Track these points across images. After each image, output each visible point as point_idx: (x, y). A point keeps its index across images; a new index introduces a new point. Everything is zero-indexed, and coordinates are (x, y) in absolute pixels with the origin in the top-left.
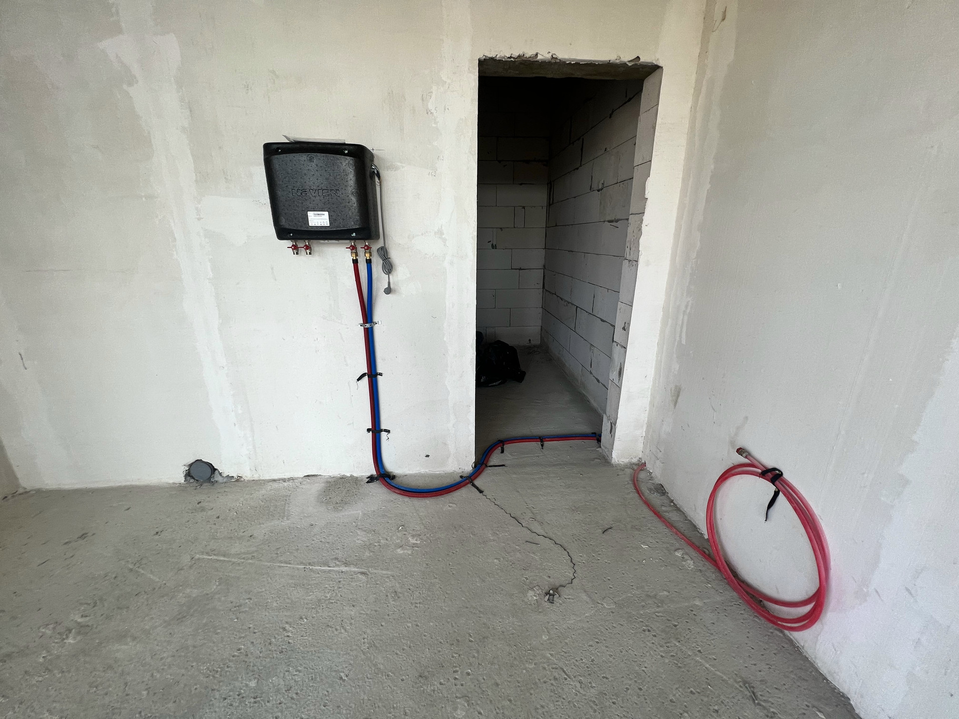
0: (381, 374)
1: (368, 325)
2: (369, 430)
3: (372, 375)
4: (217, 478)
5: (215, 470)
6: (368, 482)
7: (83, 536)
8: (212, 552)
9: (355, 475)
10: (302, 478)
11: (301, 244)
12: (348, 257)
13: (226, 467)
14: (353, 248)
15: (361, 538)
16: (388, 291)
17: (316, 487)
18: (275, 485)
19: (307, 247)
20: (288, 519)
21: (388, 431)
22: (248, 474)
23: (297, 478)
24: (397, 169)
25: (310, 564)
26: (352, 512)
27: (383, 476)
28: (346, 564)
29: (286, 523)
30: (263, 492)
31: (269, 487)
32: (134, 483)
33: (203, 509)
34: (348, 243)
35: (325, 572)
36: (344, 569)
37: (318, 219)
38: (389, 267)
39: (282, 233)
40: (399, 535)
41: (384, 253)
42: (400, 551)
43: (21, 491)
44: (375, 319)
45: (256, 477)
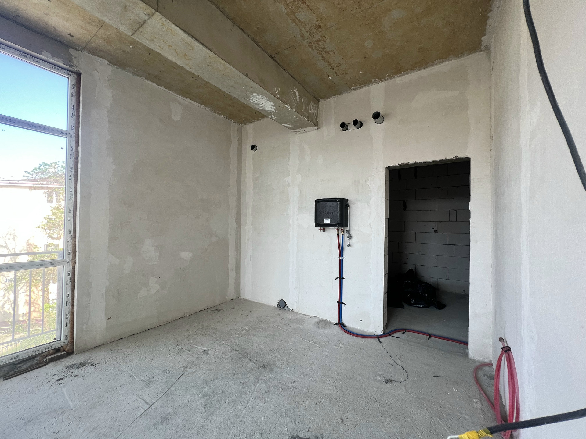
0: (344, 278)
1: (341, 258)
2: (338, 302)
3: (341, 278)
4: (286, 308)
5: (286, 305)
6: (334, 324)
7: (250, 312)
8: (279, 326)
9: (331, 321)
10: (312, 316)
11: (322, 228)
12: (336, 233)
13: (289, 305)
14: (337, 230)
15: (323, 338)
16: (349, 246)
17: (316, 320)
18: (302, 316)
19: (324, 229)
20: (302, 326)
21: (345, 304)
22: (295, 310)
23: (310, 316)
24: (355, 204)
25: (304, 339)
26: (324, 331)
27: (340, 324)
28: (315, 343)
29: (301, 326)
30: (298, 316)
31: (300, 315)
32: (264, 303)
33: (280, 315)
34: (336, 228)
35: (308, 342)
36: (314, 344)
37: (327, 221)
38: (350, 237)
39: (317, 225)
40: (337, 343)
41: (349, 232)
42: (335, 347)
43: (240, 297)
44: (344, 256)
45: (297, 311)
